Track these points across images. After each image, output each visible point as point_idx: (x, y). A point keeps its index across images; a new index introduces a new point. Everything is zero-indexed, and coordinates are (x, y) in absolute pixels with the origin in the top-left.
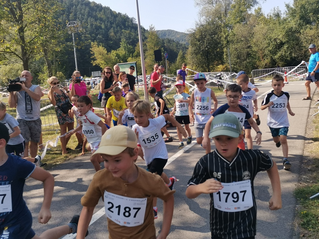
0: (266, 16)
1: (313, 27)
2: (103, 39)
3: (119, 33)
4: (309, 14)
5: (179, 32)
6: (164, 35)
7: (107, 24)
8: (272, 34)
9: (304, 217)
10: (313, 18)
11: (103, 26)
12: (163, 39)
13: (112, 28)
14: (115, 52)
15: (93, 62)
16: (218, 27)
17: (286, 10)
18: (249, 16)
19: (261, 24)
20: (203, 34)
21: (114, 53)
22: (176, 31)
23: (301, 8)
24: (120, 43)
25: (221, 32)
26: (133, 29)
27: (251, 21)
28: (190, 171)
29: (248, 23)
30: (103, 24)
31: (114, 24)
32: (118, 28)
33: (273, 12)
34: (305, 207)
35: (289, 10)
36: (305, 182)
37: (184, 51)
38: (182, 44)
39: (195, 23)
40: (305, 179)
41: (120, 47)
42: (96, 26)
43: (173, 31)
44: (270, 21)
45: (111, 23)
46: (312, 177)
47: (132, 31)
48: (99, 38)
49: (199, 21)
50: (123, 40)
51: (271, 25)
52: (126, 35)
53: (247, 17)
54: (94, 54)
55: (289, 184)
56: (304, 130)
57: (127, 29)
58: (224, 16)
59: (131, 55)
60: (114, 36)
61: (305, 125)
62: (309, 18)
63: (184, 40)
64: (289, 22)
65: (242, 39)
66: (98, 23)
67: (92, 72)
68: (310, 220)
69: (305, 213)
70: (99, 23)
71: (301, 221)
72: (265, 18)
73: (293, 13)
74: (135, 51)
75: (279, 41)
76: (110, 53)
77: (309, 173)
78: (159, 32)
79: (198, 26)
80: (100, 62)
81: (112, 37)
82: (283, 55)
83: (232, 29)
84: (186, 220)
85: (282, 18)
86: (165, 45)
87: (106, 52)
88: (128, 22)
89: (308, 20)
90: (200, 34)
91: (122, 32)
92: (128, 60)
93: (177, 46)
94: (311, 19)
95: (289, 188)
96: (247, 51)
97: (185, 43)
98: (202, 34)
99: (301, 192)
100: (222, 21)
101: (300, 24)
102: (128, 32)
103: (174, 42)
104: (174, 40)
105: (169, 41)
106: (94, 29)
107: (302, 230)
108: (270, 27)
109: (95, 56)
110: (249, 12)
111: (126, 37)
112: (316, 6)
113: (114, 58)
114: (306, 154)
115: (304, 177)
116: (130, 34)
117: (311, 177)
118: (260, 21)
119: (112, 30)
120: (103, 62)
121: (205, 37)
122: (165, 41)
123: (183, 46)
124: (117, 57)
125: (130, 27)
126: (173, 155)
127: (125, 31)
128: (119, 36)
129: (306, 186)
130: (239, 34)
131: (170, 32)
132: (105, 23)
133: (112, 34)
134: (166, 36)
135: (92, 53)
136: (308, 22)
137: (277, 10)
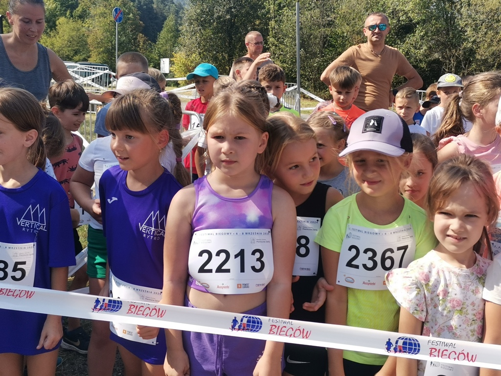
59: (68, 13)
75: (404, 18)
92: (57, 23)
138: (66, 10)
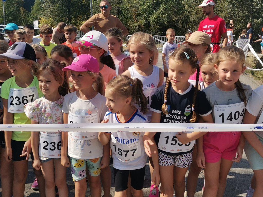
96: (118, 6)
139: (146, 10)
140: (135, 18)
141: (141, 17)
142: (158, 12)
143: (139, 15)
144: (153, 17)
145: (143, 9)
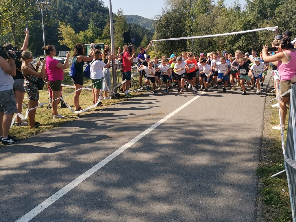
0: (228, 8)
1: (270, 22)
2: (71, 19)
3: (87, 15)
4: (266, 9)
5: (146, 18)
6: (131, 20)
7: (76, 6)
8: (232, 26)
9: (267, 194)
10: (270, 13)
11: (72, 7)
12: (130, 24)
13: (81, 10)
14: (83, 33)
15: (61, 41)
16: (183, 15)
17: (246, 4)
18: (212, 7)
19: (223, 15)
20: (169, 21)
21: (81, 34)
22: (143, 17)
23: (260, 3)
24: (88, 24)
25: (185, 20)
26: (101, 12)
27: (214, 12)
28: (158, 148)
29: (211, 13)
30: (72, 4)
31: (82, 6)
32: (87, 10)
33: (234, 5)
34: (266, 185)
35: (249, 4)
36: (266, 162)
37: (150, 37)
38: (147, 30)
39: (162, 10)
40: (265, 159)
41: (88, 28)
42: (64, 6)
43: (140, 16)
44: (231, 13)
45: (80, 5)
46: (272, 157)
47: (100, 14)
48: (67, 18)
49: (165, 8)
50: (91, 22)
51: (232, 17)
52: (94, 17)
53: (210, 8)
54: (62, 33)
55: (251, 163)
56: (262, 114)
57: (95, 12)
58: (189, 5)
59: (99, 37)
60: (82, 18)
61: (263, 110)
62: (266, 13)
63: (149, 25)
64: (248, 15)
65: (205, 29)
66: (66, 3)
67: (59, 52)
68: (273, 197)
69: (268, 191)
70: (68, 4)
71: (264, 198)
72: (227, 10)
73: (252, 7)
74: (102, 33)
76: (78, 34)
77: (269, 154)
78: (127, 17)
79: (164, 13)
80: (67, 42)
81: (80, 18)
82: (240, 46)
83: (195, 19)
84: (155, 195)
85: (242, 11)
86: (132, 30)
87: (74, 32)
88: (97, 5)
89: (266, 15)
90: (166, 21)
91: (90, 14)
92: (95, 42)
93: (143, 31)
94: (268, 14)
95: (251, 166)
96: (208, 40)
97: (151, 29)
98: (167, 21)
99: (263, 171)
100: (187, 10)
101: (258, 18)
102: (96, 14)
103: (140, 27)
104: (141, 26)
105: (136, 26)
106: (62, 10)
107: (265, 206)
108: (231, 19)
109: (63, 35)
110: (213, 4)
111: (95, 20)
112: (274, 2)
113: (81, 38)
114: (265, 136)
115: (265, 157)
116: (98, 16)
117: (270, 157)
118: (222, 12)
119: (80, 11)
120: (70, 42)
121: (171, 24)
122: (132, 25)
123: (149, 32)
124: (85, 38)
125: (98, 9)
126: (141, 133)
127: (93, 13)
128: (87, 18)
129: (267, 165)
130: (202, 23)
131: (137, 17)
132: (73, 4)
133: (81, 15)
134: (132, 21)
135: (60, 32)
136: (265, 17)
137: (237, 3)
138: (98, 36)
139: (230, 41)
140: (222, 47)
141: (226, 46)
142: (239, 42)
143: (225, 45)
144: (235, 46)
145: (228, 41)
